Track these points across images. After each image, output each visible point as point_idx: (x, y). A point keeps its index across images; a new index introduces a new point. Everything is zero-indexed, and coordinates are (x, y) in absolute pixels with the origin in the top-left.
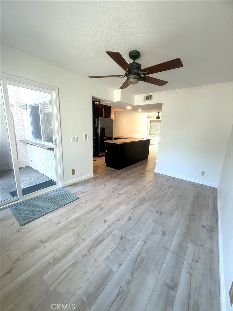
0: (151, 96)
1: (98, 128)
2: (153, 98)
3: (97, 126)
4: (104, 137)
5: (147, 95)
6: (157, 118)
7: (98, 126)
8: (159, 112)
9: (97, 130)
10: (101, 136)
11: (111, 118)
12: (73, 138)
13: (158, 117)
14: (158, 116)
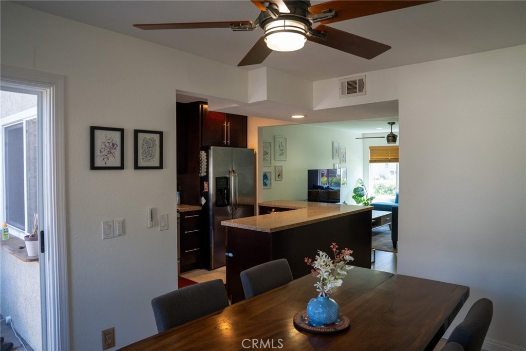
0: (361, 81)
1: (206, 178)
2: (368, 86)
3: (203, 174)
4: (229, 204)
5: (349, 80)
6: (388, 141)
7: (207, 172)
8: (392, 124)
9: (206, 185)
10: (216, 204)
11: (249, 147)
12: (109, 226)
13: (392, 138)
14: (392, 133)
